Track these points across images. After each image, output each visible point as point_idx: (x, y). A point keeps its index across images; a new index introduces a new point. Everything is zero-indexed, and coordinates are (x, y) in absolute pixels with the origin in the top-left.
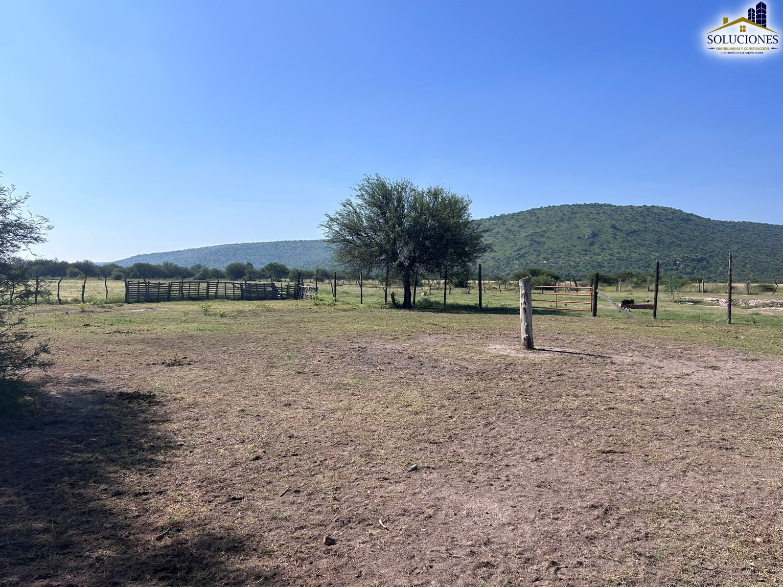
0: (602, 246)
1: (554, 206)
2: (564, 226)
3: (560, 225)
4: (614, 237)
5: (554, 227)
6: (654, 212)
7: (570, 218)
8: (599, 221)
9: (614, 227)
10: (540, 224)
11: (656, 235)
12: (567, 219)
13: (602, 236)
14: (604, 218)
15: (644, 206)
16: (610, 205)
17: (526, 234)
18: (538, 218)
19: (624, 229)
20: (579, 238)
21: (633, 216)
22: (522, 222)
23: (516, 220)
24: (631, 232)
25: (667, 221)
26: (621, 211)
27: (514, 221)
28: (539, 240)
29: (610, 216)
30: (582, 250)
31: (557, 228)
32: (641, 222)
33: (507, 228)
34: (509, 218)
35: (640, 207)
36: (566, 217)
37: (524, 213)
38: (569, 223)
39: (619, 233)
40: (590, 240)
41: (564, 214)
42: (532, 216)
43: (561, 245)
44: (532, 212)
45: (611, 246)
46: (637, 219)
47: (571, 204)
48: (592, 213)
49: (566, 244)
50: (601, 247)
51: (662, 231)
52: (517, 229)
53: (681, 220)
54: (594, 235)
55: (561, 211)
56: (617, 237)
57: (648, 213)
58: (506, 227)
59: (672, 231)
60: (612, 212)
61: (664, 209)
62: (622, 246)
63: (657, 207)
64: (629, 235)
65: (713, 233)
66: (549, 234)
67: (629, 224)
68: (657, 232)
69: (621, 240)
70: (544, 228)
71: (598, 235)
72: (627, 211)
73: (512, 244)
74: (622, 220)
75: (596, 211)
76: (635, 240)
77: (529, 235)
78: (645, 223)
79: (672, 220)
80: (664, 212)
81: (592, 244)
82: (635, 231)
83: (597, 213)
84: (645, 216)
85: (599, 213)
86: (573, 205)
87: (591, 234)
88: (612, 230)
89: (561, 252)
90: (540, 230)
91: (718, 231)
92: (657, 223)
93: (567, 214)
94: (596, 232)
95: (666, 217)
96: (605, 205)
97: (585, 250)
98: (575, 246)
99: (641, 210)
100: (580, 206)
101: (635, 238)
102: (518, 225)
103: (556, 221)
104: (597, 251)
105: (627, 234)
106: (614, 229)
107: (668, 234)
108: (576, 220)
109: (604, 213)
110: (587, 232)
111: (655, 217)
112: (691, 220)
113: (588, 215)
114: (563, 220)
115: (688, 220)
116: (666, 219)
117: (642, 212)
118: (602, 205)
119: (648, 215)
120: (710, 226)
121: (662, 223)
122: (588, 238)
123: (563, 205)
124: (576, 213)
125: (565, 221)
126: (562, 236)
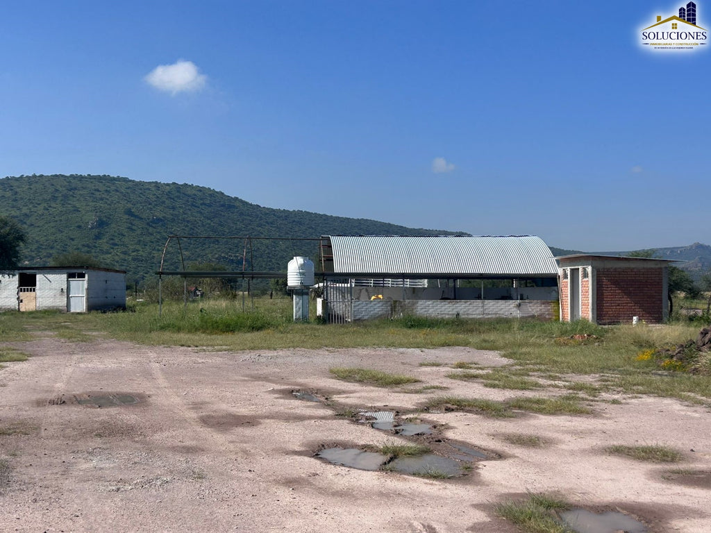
0: (112, 239)
1: (42, 176)
2: (57, 207)
3: (50, 207)
4: (129, 228)
5: (40, 210)
6: (186, 193)
7: (65, 197)
8: (109, 202)
9: (129, 212)
10: (19, 204)
11: (187, 226)
12: (60, 198)
13: (113, 225)
14: (115, 198)
15: (174, 183)
16: (125, 180)
18: (16, 193)
19: (144, 216)
20: (79, 227)
21: (158, 197)
24: (153, 221)
25: (203, 207)
26: (141, 189)
29: (125, 196)
30: (83, 245)
31: (46, 212)
32: (168, 207)
35: (168, 185)
36: (60, 195)
38: (63, 204)
39: (137, 222)
40: (96, 231)
41: (57, 190)
42: (5, 190)
43: (52, 238)
44: (7, 183)
45: (126, 240)
46: (164, 202)
47: (68, 175)
48: (98, 191)
49: (59, 236)
50: (112, 241)
51: (195, 221)
53: (223, 206)
54: (101, 224)
55: (53, 185)
56: (134, 227)
57: (178, 194)
59: (209, 221)
60: (129, 191)
61: (201, 189)
62: (140, 241)
63: (191, 186)
64: (150, 226)
65: (259, 225)
66: (32, 219)
67: (151, 209)
68: (188, 222)
69: (139, 232)
70: (25, 210)
71: (107, 224)
72: (149, 189)
74: (141, 203)
75: (105, 188)
76: (159, 232)
78: (174, 208)
79: (210, 206)
80: (200, 194)
81: (98, 237)
82: (159, 220)
83: (106, 191)
84: (173, 199)
85: (109, 192)
86: (72, 176)
87: (97, 221)
88: (127, 217)
89: (52, 248)
90: (18, 212)
91: (267, 222)
92: (190, 210)
93: (61, 189)
94: (104, 219)
95: (202, 202)
96: (118, 179)
97: (88, 246)
98: (73, 239)
99: (169, 190)
100: (81, 178)
101: (158, 230)
103: (45, 200)
104: (105, 247)
105: (148, 224)
106: (129, 215)
107: (203, 226)
108: (75, 199)
109: (117, 191)
110: (91, 219)
111: (188, 201)
112: (234, 207)
113: (93, 194)
114: (54, 198)
115: (230, 207)
116: (201, 204)
117: (169, 192)
118: (114, 179)
119: (178, 197)
120: (257, 216)
121: (196, 208)
122: (92, 228)
123: (56, 176)
124: (75, 189)
125: (58, 201)
126: (52, 224)
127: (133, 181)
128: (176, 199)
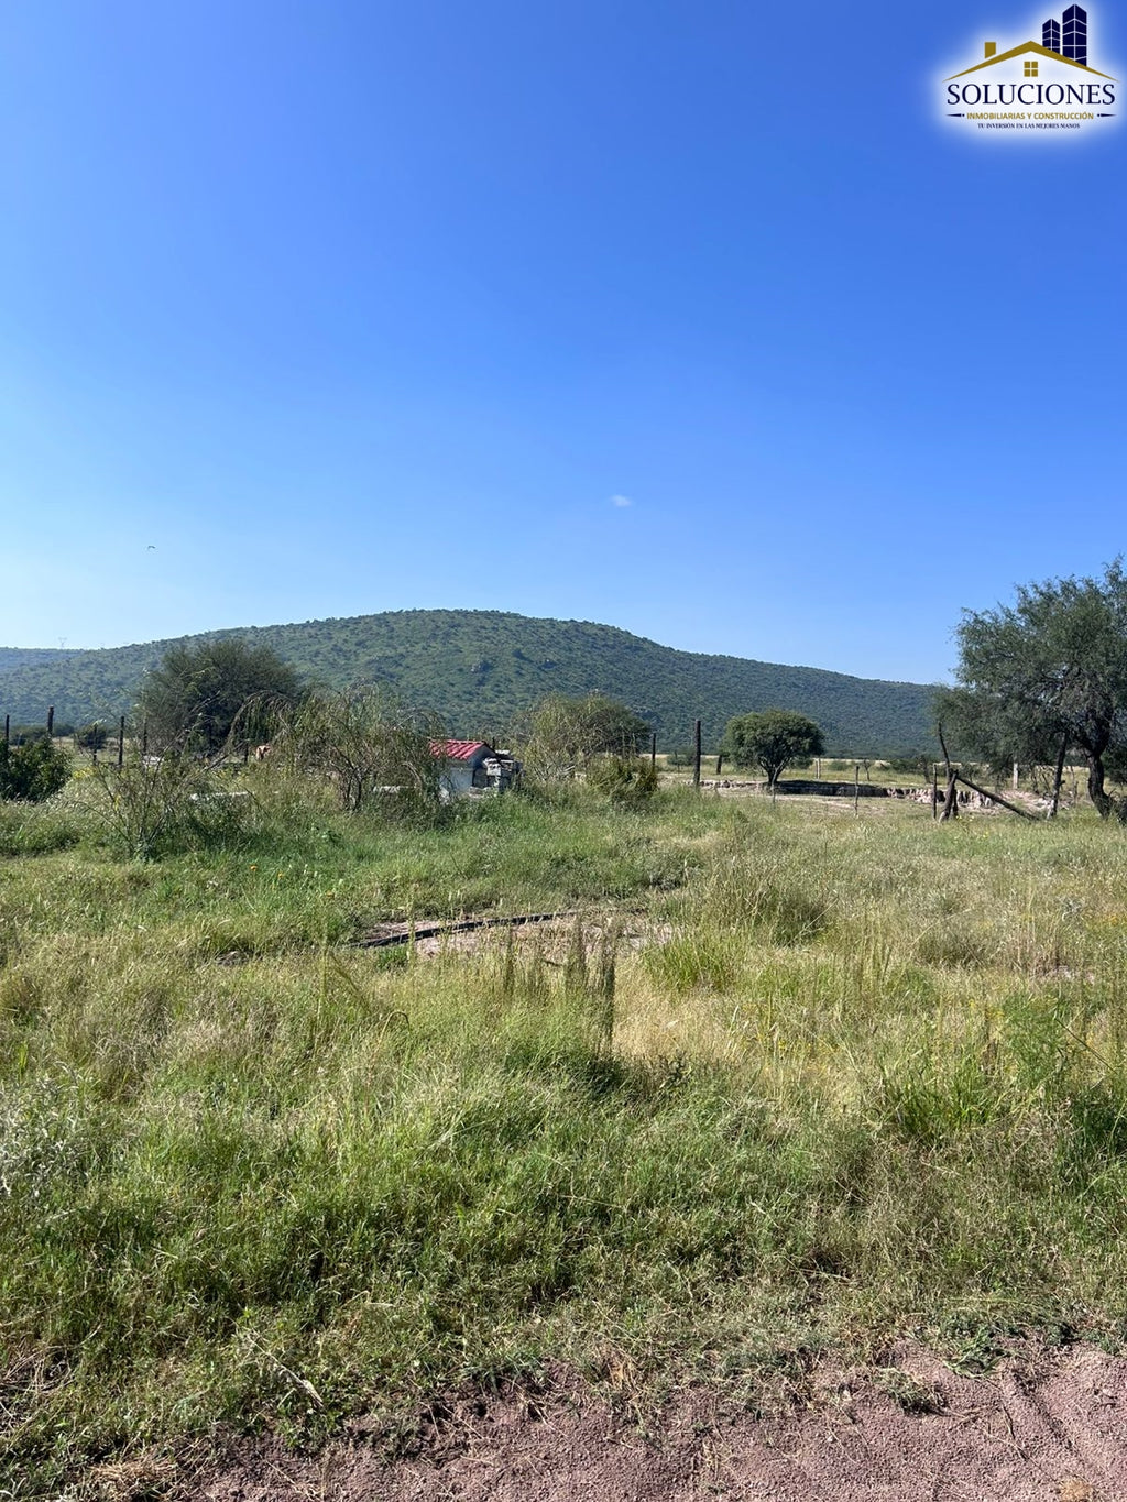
0: (498, 686)
1: (422, 611)
2: (437, 646)
3: (429, 646)
4: (518, 672)
5: (418, 649)
6: (586, 632)
8: (495, 642)
9: (518, 654)
10: (395, 642)
11: (585, 671)
12: (441, 636)
13: (499, 669)
14: (503, 637)
15: (572, 621)
16: (516, 616)
17: (368, 658)
18: (392, 630)
19: (535, 658)
20: (461, 670)
21: (552, 637)
22: (362, 636)
23: (353, 632)
24: (546, 665)
25: (605, 649)
26: (533, 627)
27: (348, 633)
28: (391, 670)
29: (514, 634)
30: (465, 692)
31: (424, 652)
32: (564, 648)
33: (335, 645)
34: (339, 626)
35: (565, 622)
36: (441, 632)
37: (367, 620)
38: (444, 644)
39: (526, 666)
40: (480, 675)
41: (438, 627)
42: (380, 627)
43: (429, 682)
44: (383, 619)
45: (513, 687)
46: (558, 643)
47: (452, 610)
48: (484, 628)
49: (438, 680)
50: (496, 688)
51: (595, 666)
52: (354, 648)
53: (627, 648)
54: (486, 667)
55: (434, 621)
56: (523, 672)
57: (576, 633)
58: (334, 642)
59: (611, 666)
60: (519, 629)
61: (603, 628)
62: (529, 688)
63: (593, 624)
64: (542, 670)
65: (673, 672)
66: (408, 661)
67: (543, 651)
68: (586, 666)
69: (528, 677)
70: (401, 650)
71: (492, 667)
72: (543, 627)
73: (343, 676)
74: (532, 643)
75: (493, 625)
76: (552, 678)
77: (373, 661)
78: (570, 650)
79: (613, 647)
80: (602, 633)
81: (481, 683)
82: (553, 664)
83: (494, 628)
84: (570, 639)
85: (497, 629)
86: (456, 611)
87: (481, 664)
88: (515, 659)
89: (429, 695)
90: (393, 652)
91: (681, 669)
92: (589, 652)
93: (442, 626)
94: (490, 662)
95: (604, 642)
96: (508, 615)
97: (470, 693)
98: (453, 685)
99: (565, 628)
100: (466, 613)
101: (551, 676)
102: (355, 641)
103: (424, 639)
104: (490, 694)
105: (540, 668)
106: (518, 657)
107: (604, 671)
108: (457, 638)
109: (506, 628)
110: (475, 661)
111: (587, 642)
112: (643, 650)
113: (478, 631)
114: (434, 636)
115: (637, 649)
116: (603, 646)
117: (566, 631)
118: (503, 615)
119: (576, 637)
120: (669, 661)
121: (597, 651)
122: (475, 672)
123: (438, 610)
124: (459, 625)
125: (439, 640)
126: (431, 666)
127: (525, 618)
128: (574, 639)
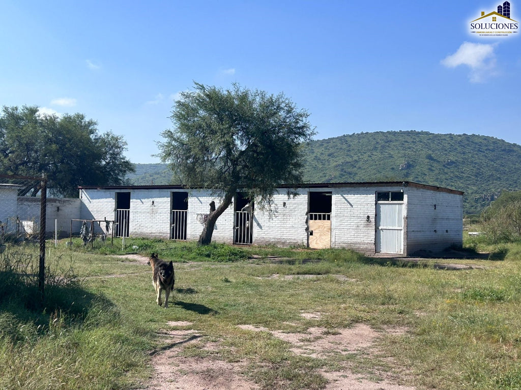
0: (417, 178)
1: (367, 133)
2: (377, 155)
3: (373, 155)
4: (429, 169)
5: (365, 157)
6: (475, 141)
7: (383, 147)
8: (414, 150)
9: (430, 157)
10: (352, 153)
11: (475, 167)
12: (379, 148)
13: (417, 167)
14: (419, 147)
15: (464, 134)
16: (427, 133)
17: (335, 163)
18: (350, 146)
19: (441, 159)
20: (393, 169)
21: (452, 145)
22: (332, 150)
23: (326, 148)
24: (448, 164)
25: (488, 152)
26: (439, 140)
27: (323, 149)
28: (349, 170)
29: (426, 145)
31: (370, 158)
32: (460, 152)
33: (316, 157)
34: (318, 145)
35: (460, 136)
36: (380, 146)
37: (334, 140)
38: (382, 153)
39: (435, 165)
40: (405, 172)
41: (377, 143)
42: (342, 144)
44: (343, 139)
46: (456, 149)
48: (407, 142)
49: (378, 175)
51: (481, 163)
52: (326, 158)
53: (503, 150)
54: (409, 166)
55: (375, 139)
56: (433, 168)
57: (468, 142)
58: (315, 155)
59: (493, 163)
60: (430, 141)
61: (486, 138)
62: (437, 178)
63: (478, 136)
64: (445, 167)
66: (360, 164)
67: (446, 154)
68: (475, 163)
69: (437, 172)
70: (355, 158)
71: (413, 166)
72: (445, 140)
73: (321, 174)
74: (439, 150)
75: (412, 140)
76: (453, 172)
77: (339, 165)
78: (464, 153)
79: (493, 150)
80: (485, 142)
81: (406, 176)
82: (453, 162)
83: (413, 142)
84: (464, 146)
85: (415, 142)
86: (388, 132)
87: (405, 164)
88: (428, 160)
90: (351, 159)
92: (477, 154)
93: (380, 142)
94: (411, 163)
95: (486, 148)
96: (422, 133)
99: (460, 139)
100: (394, 133)
101: (452, 170)
102: (327, 153)
103: (369, 150)
105: (444, 166)
106: (430, 159)
107: (487, 166)
108: (390, 149)
109: (421, 142)
110: (402, 162)
111: (475, 148)
113: (403, 144)
114: (375, 148)
115: (510, 151)
116: (486, 150)
117: (460, 141)
118: (419, 133)
119: (468, 145)
121: (482, 153)
122: (402, 169)
123: (377, 132)
124: (391, 141)
125: (378, 151)
126: (374, 167)
127: (433, 134)
128: (466, 146)
